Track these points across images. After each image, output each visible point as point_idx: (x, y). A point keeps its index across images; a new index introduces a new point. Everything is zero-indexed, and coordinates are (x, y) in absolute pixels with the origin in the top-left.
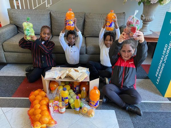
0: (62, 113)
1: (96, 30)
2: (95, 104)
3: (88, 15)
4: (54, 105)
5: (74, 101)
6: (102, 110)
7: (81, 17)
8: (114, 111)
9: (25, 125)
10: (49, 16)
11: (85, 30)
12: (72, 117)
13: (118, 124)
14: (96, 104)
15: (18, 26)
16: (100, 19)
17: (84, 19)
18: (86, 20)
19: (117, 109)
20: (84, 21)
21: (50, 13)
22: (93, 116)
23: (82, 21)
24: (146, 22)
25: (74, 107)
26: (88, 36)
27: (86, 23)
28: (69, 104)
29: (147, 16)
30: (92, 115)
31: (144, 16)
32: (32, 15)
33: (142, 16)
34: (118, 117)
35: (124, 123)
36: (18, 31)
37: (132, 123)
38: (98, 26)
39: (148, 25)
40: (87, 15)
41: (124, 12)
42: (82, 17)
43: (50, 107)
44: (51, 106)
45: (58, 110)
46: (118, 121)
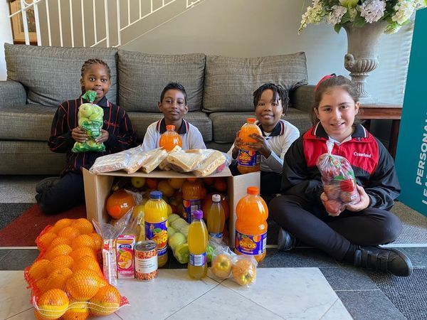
0: (144, 278)
1: (236, 93)
2: (254, 246)
3: (213, 59)
4: (118, 245)
5: (186, 238)
6: (277, 268)
7: (195, 63)
8: (317, 269)
9: (12, 314)
10: (114, 61)
11: (206, 95)
12: (180, 288)
13: (339, 300)
14: (259, 245)
15: (30, 84)
16: (243, 68)
17: (203, 68)
18: (209, 71)
19: (326, 265)
20: (205, 74)
21: (117, 54)
22: (253, 281)
23: (199, 73)
24: (358, 72)
25: (187, 256)
26: (215, 109)
27: (209, 78)
28: (170, 251)
29: (359, 57)
30: (248, 277)
31: (352, 56)
32: (69, 58)
33: (347, 58)
34: (334, 285)
35: (360, 299)
36: (28, 100)
37: (387, 298)
38: (241, 83)
39: (365, 81)
40: (211, 61)
41: (302, 51)
42: (198, 64)
43: (104, 250)
44: (110, 246)
45: (132, 268)
46: (337, 293)
